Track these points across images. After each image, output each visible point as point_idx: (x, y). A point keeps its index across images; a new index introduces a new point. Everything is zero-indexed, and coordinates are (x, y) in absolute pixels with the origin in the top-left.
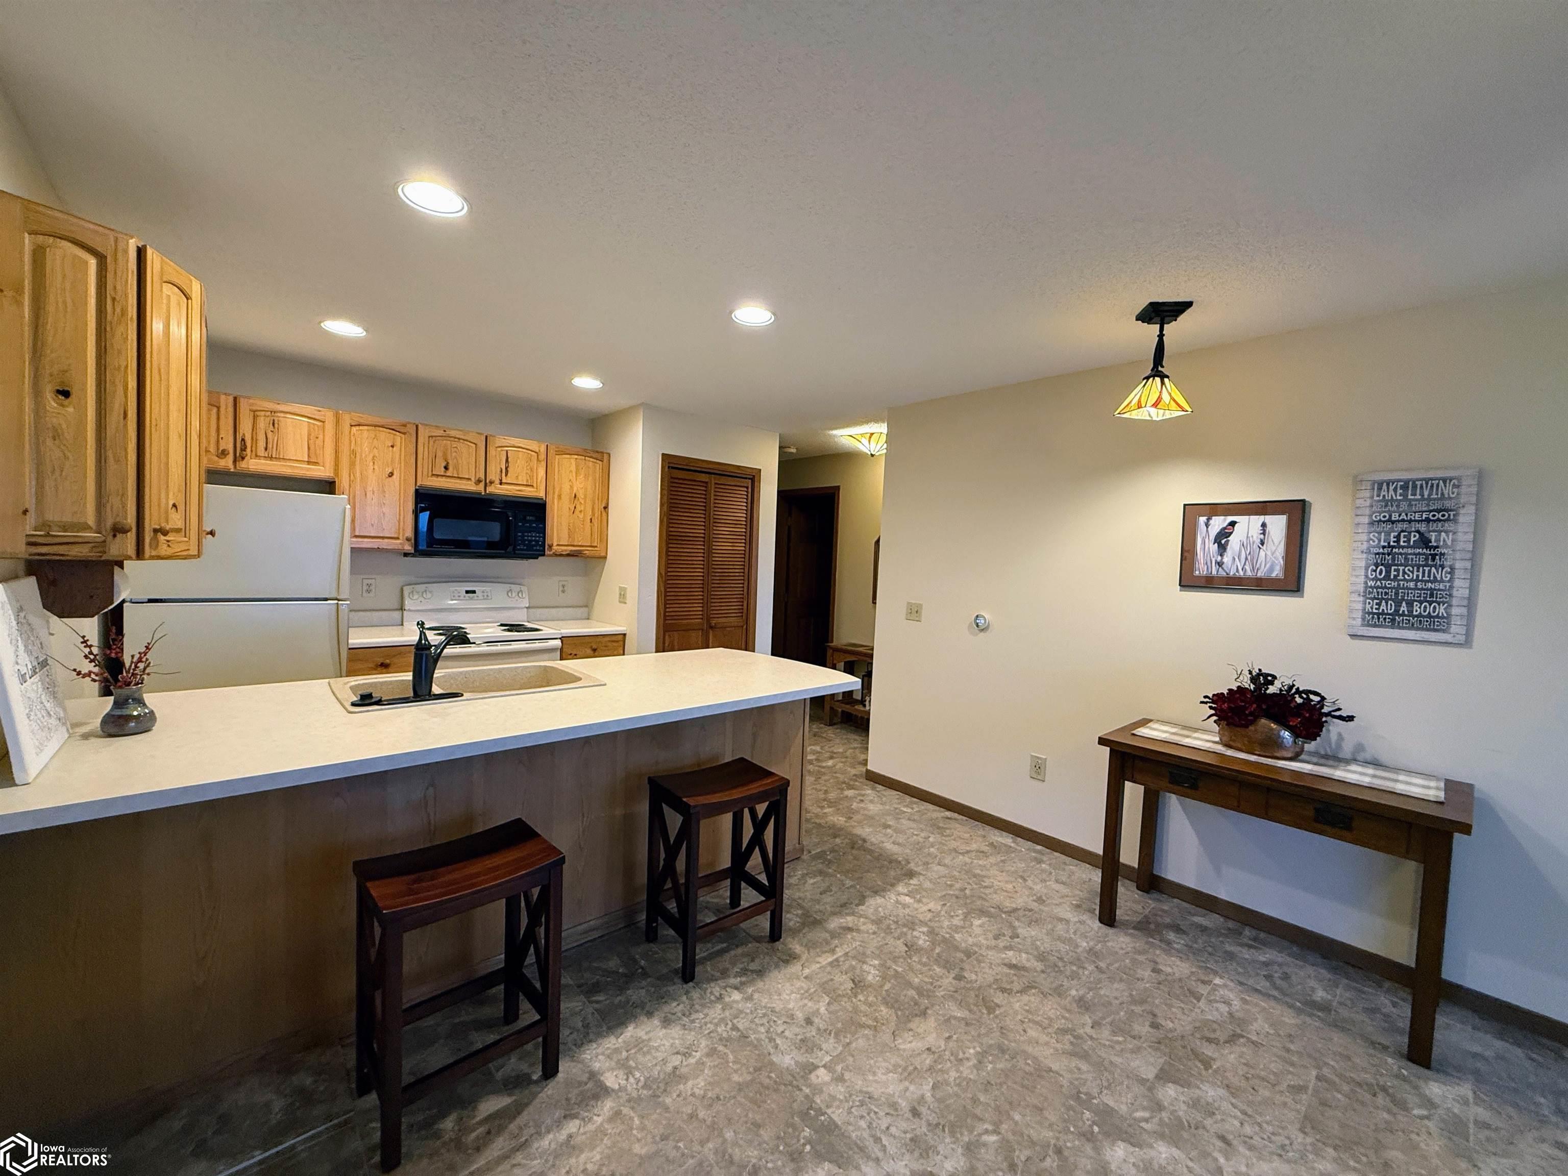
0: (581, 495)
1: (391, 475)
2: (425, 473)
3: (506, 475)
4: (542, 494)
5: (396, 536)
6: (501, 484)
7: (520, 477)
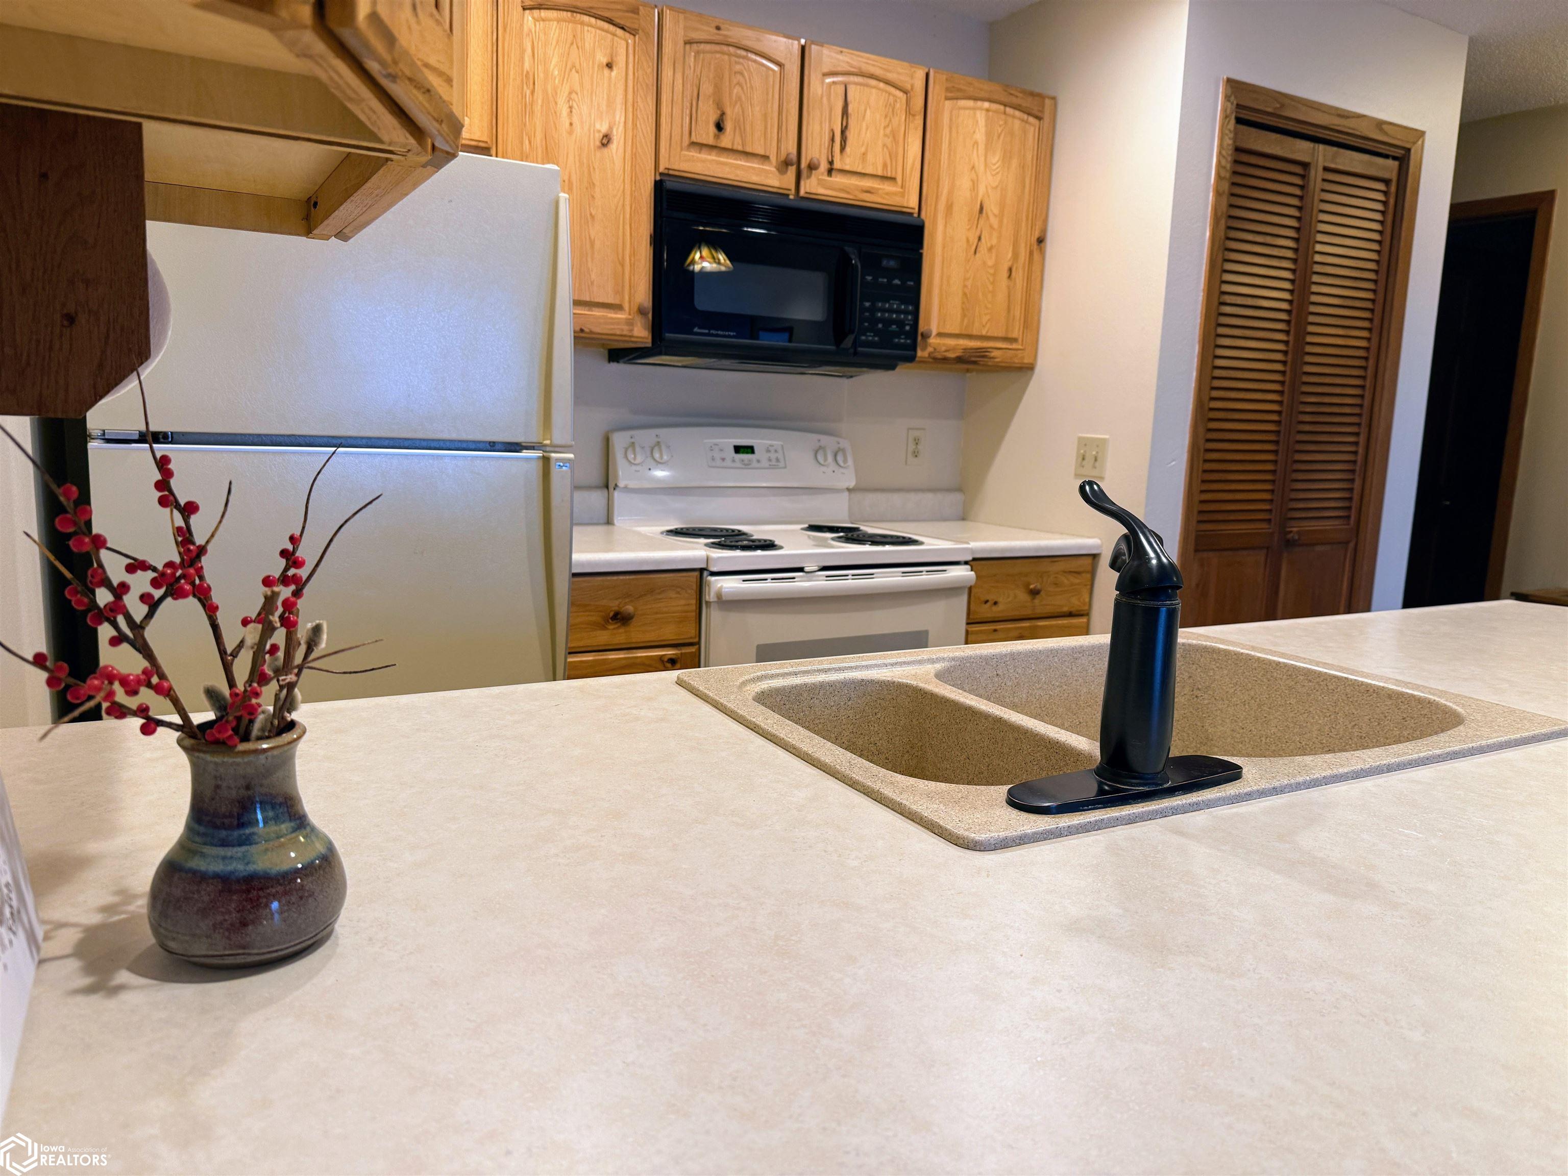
0: (992, 208)
1: (606, 140)
2: (676, 138)
3: (843, 149)
4: (913, 202)
5: (617, 302)
6: (830, 171)
7: (870, 157)
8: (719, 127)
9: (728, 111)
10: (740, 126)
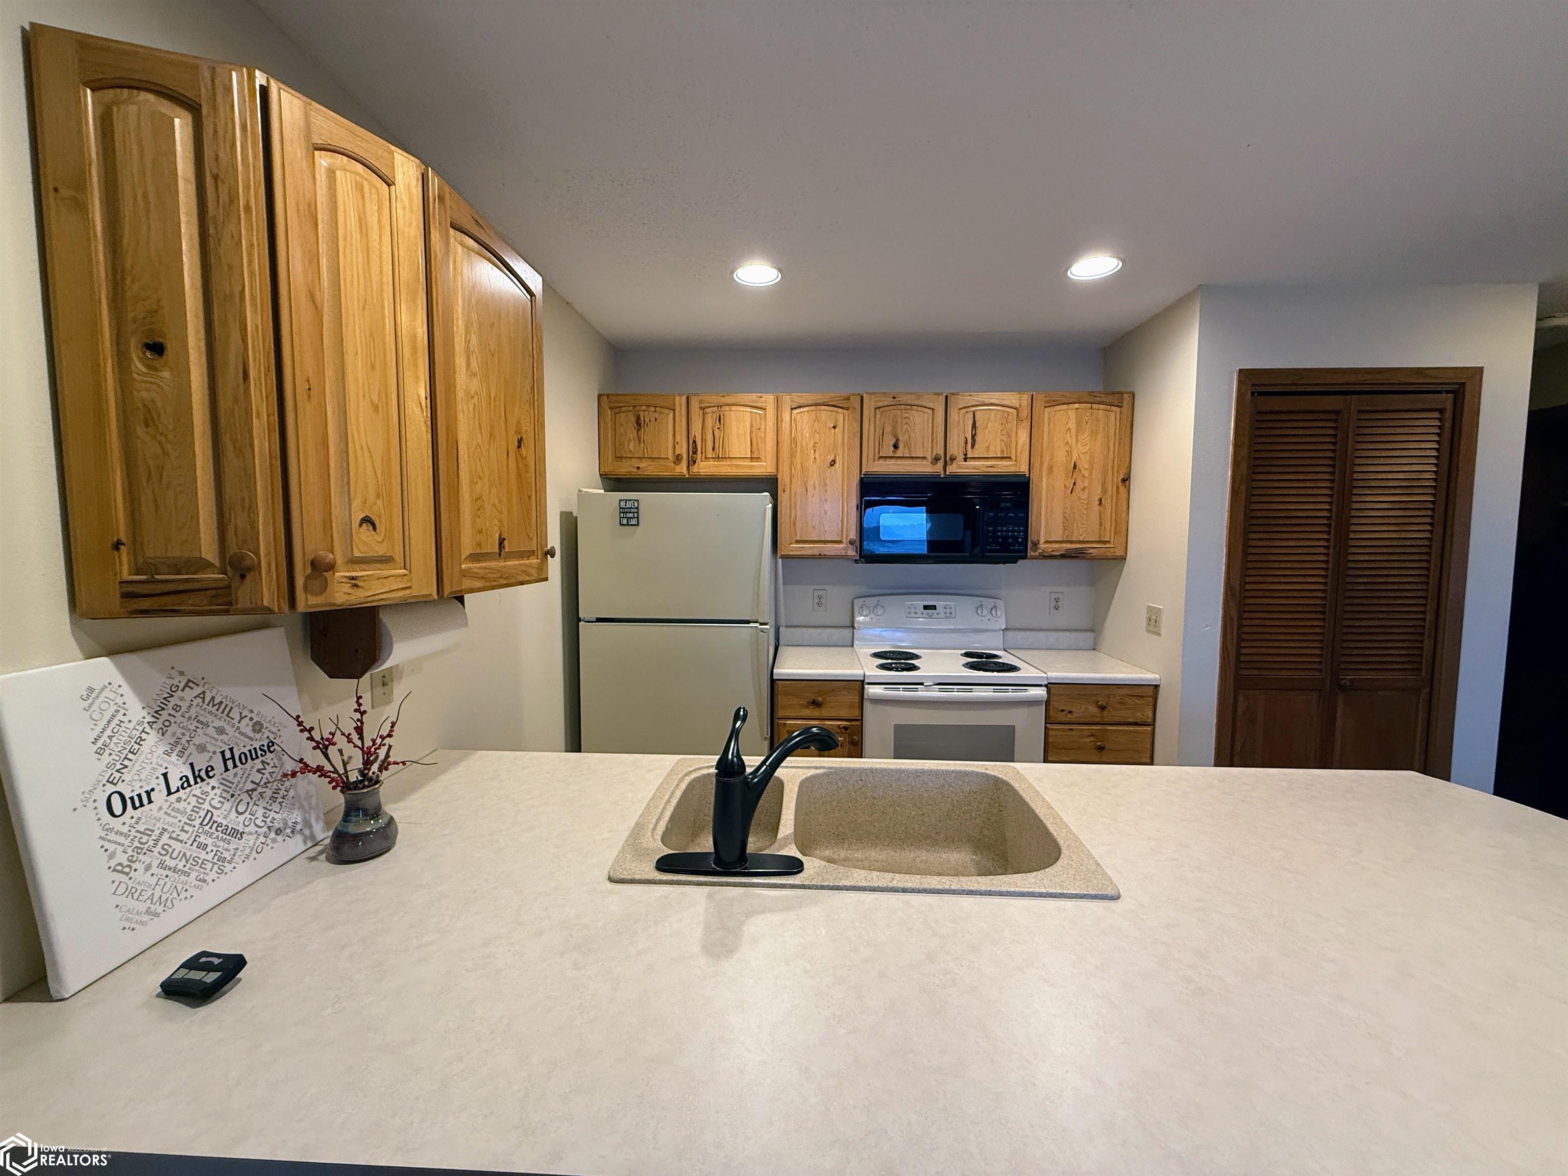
0: (1084, 465)
1: (833, 463)
2: (871, 456)
3: (973, 446)
4: (1023, 469)
5: (839, 539)
6: (965, 460)
7: (991, 448)
8: (896, 447)
9: (901, 438)
10: (908, 445)
